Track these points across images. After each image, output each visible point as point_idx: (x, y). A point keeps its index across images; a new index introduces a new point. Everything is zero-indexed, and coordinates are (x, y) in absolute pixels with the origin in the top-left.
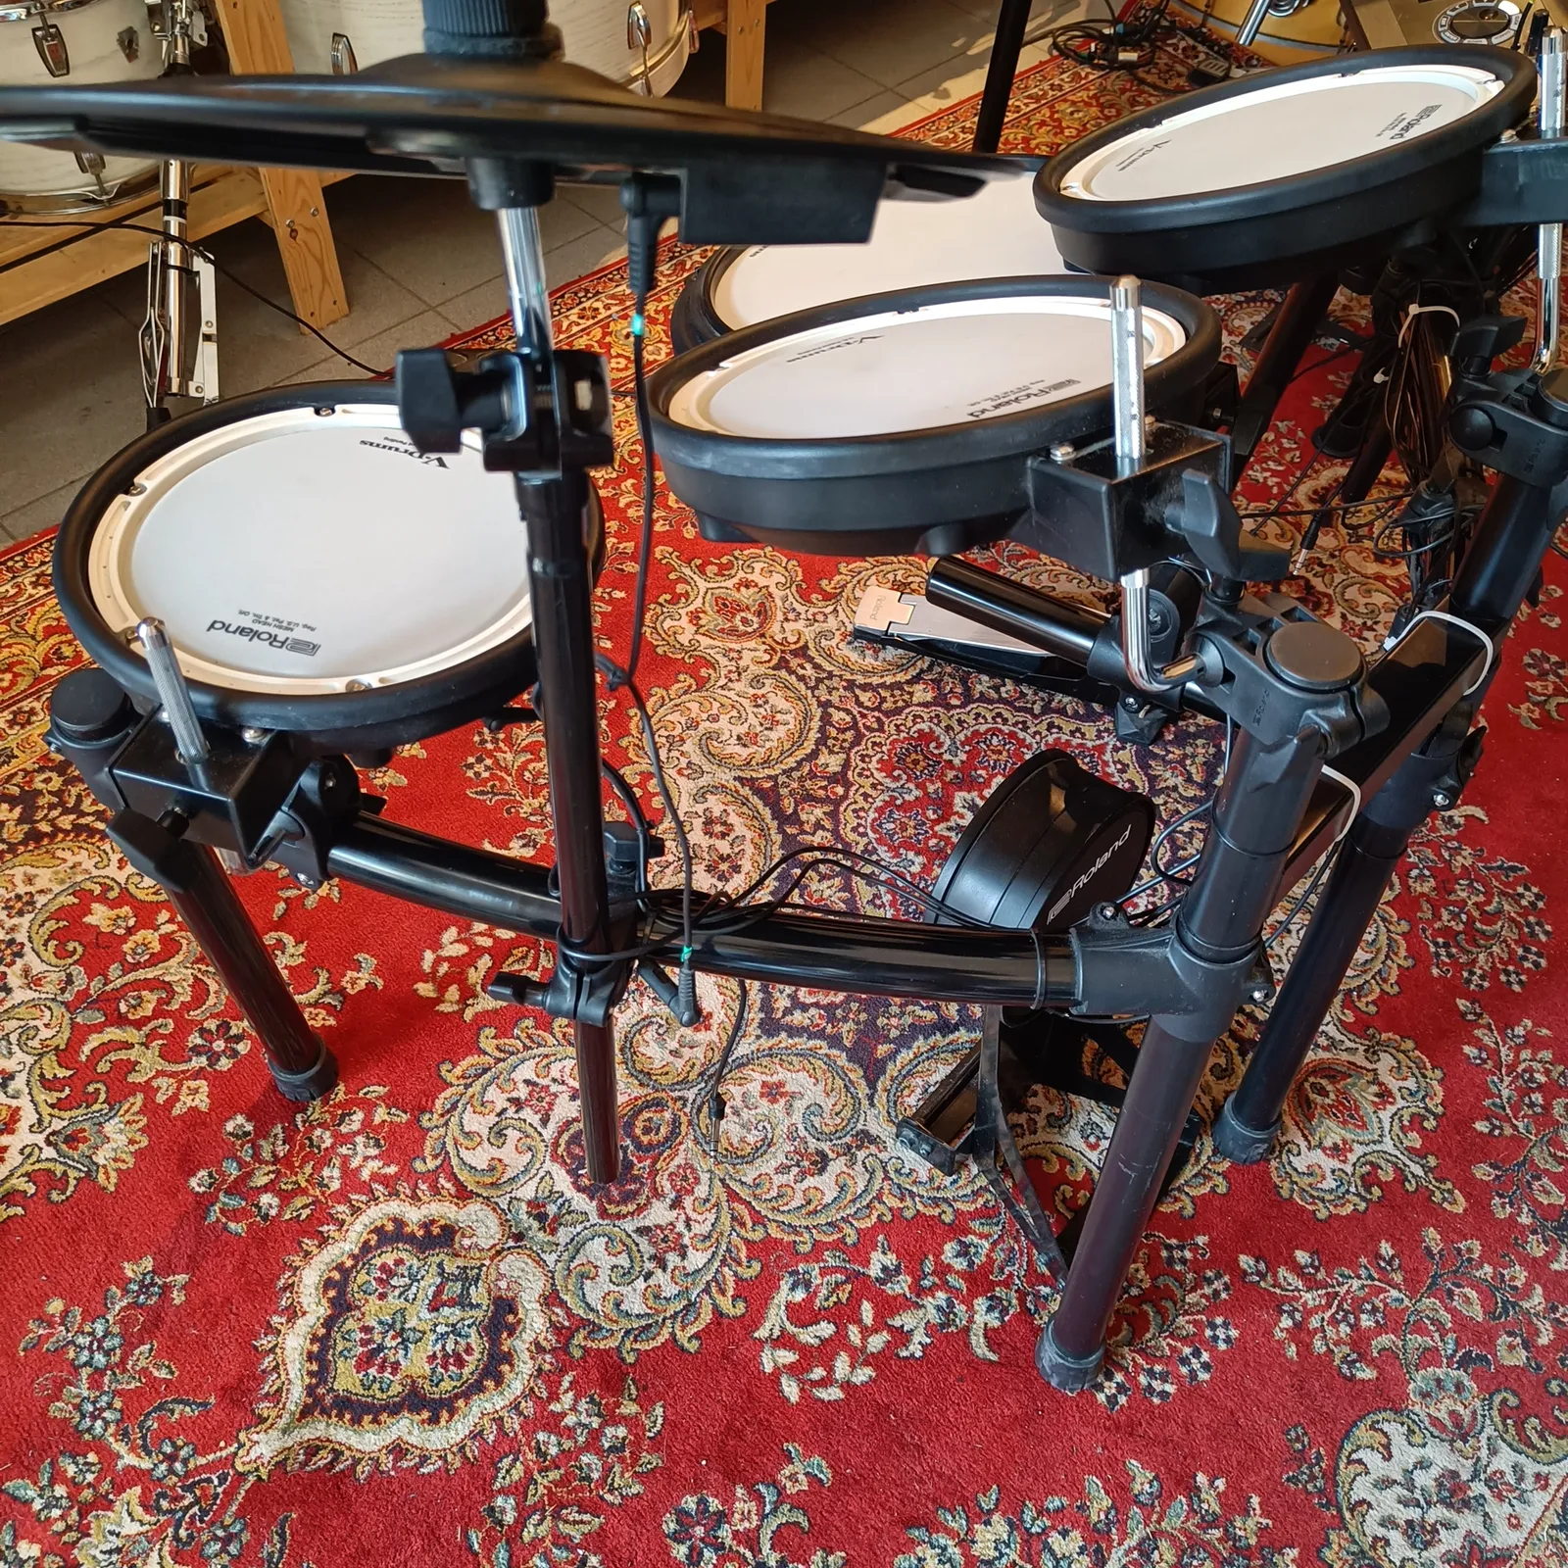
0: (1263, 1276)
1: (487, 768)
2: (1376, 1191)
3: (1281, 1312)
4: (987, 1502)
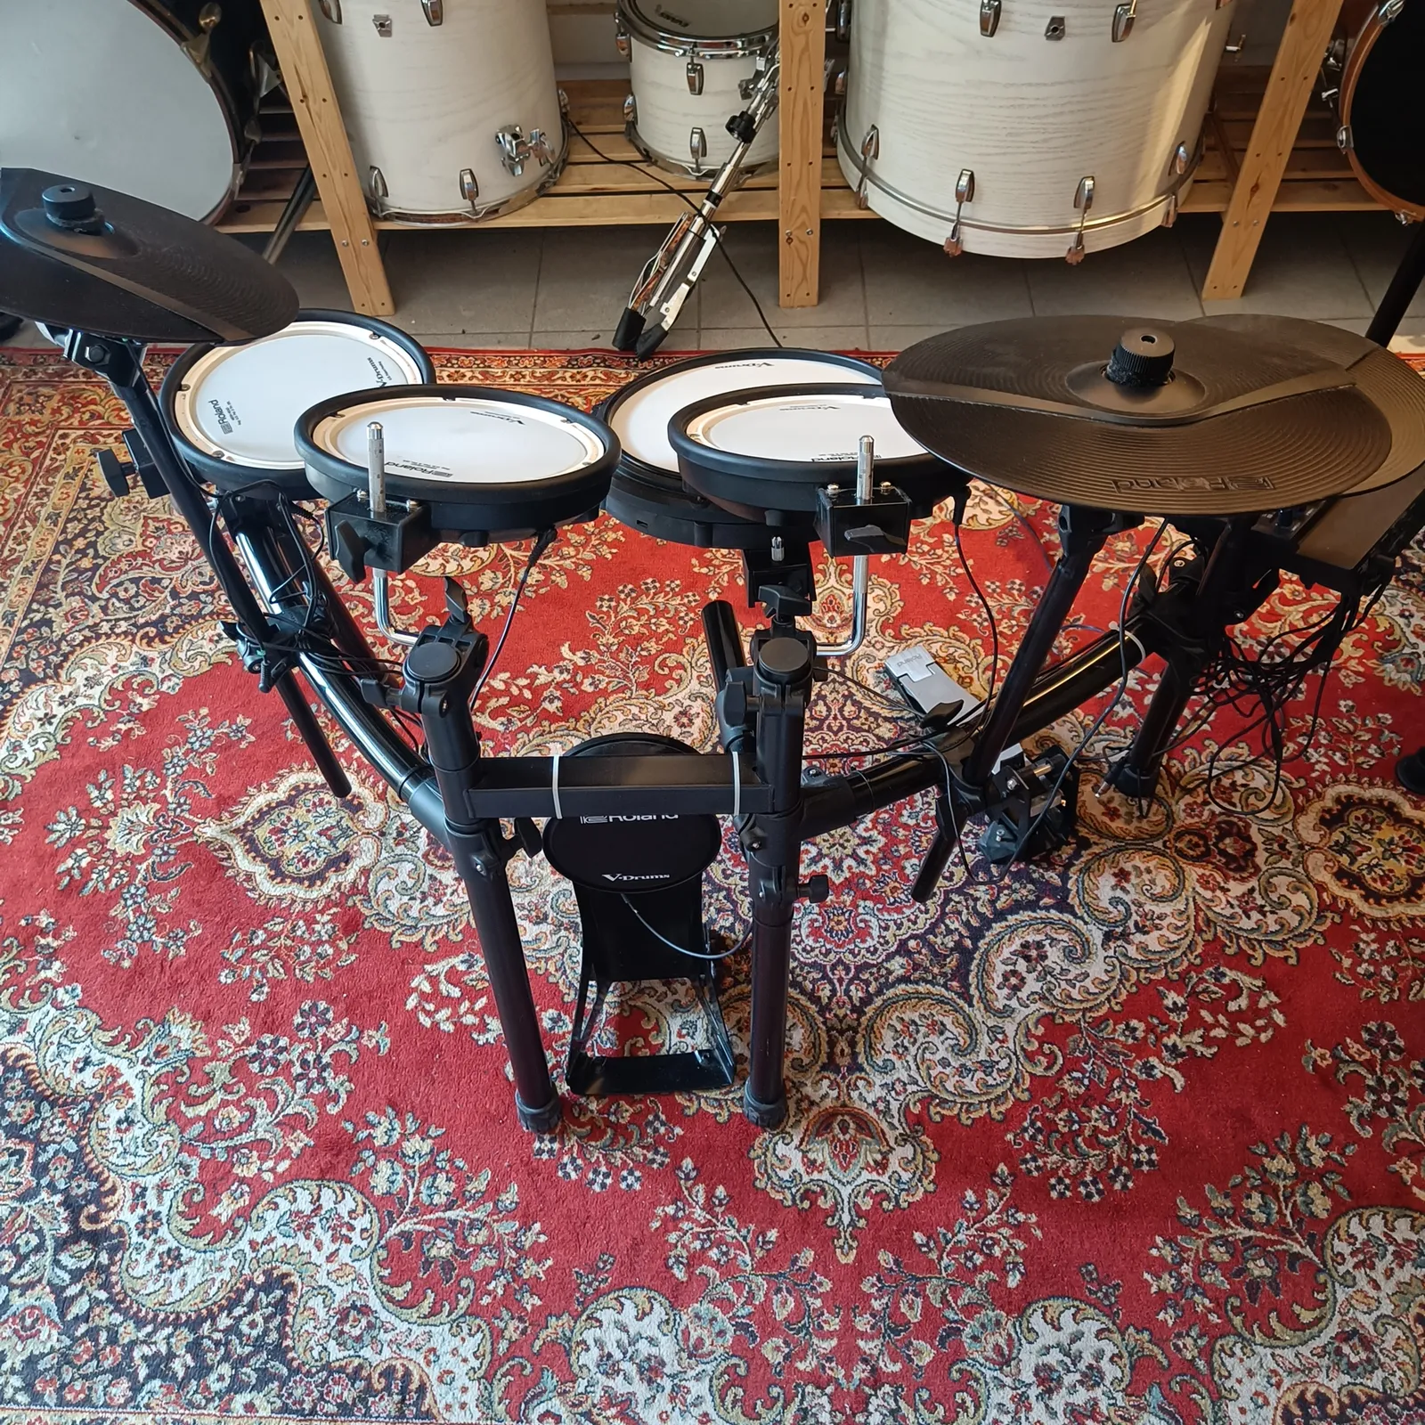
0: (687, 1178)
1: (610, 607)
2: (806, 1204)
3: (674, 1202)
4: (433, 1132)
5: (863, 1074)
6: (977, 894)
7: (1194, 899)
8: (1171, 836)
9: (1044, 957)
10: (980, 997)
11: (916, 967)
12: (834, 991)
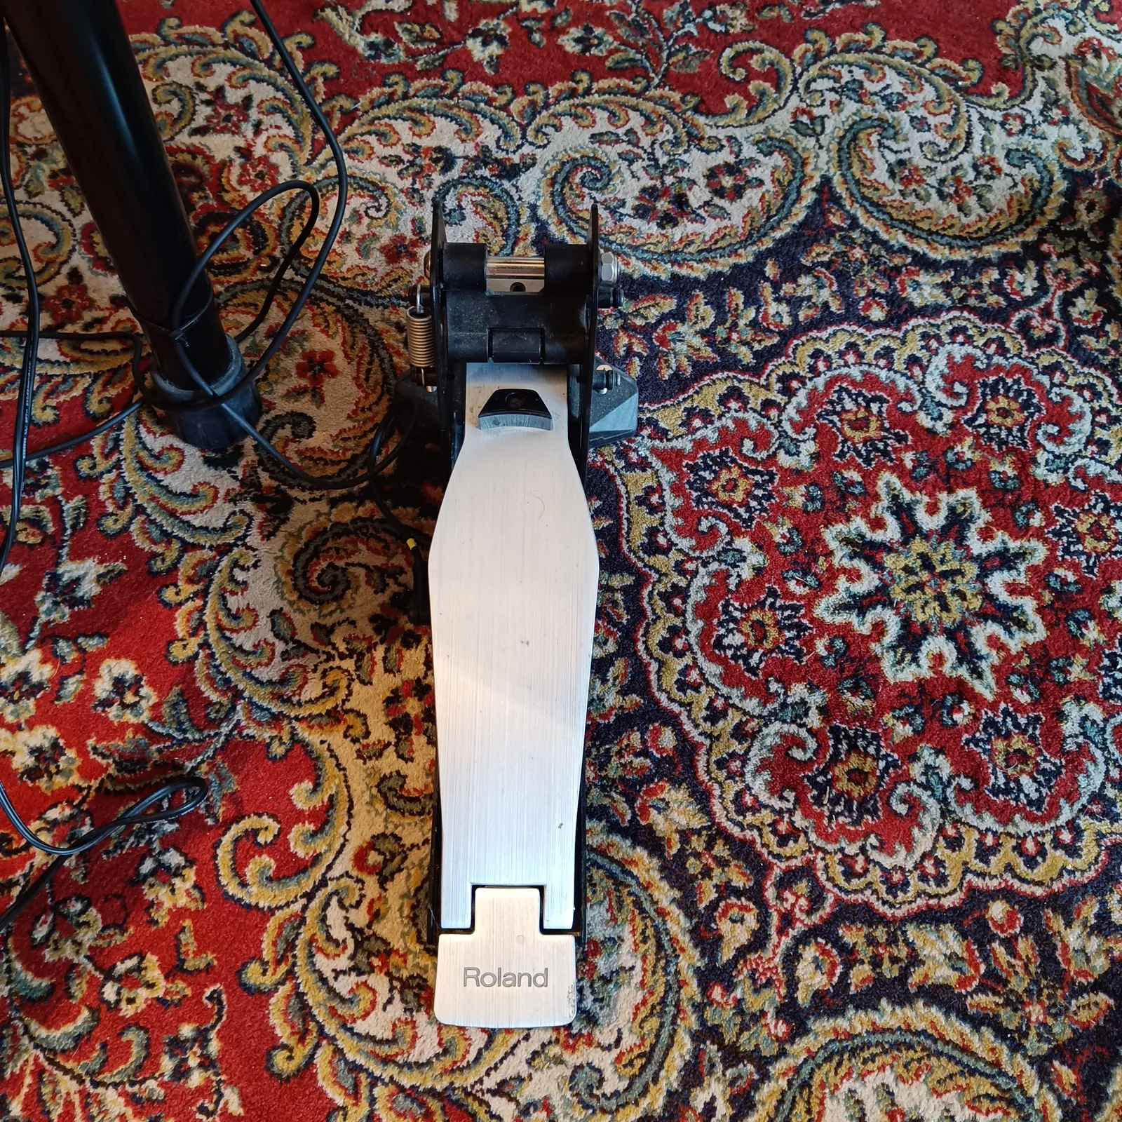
5: (1067, 165)
6: (698, 341)
7: (309, 162)
8: (246, 275)
9: (650, 194)
10: (802, 183)
11: (892, 273)
12: (1067, 301)
